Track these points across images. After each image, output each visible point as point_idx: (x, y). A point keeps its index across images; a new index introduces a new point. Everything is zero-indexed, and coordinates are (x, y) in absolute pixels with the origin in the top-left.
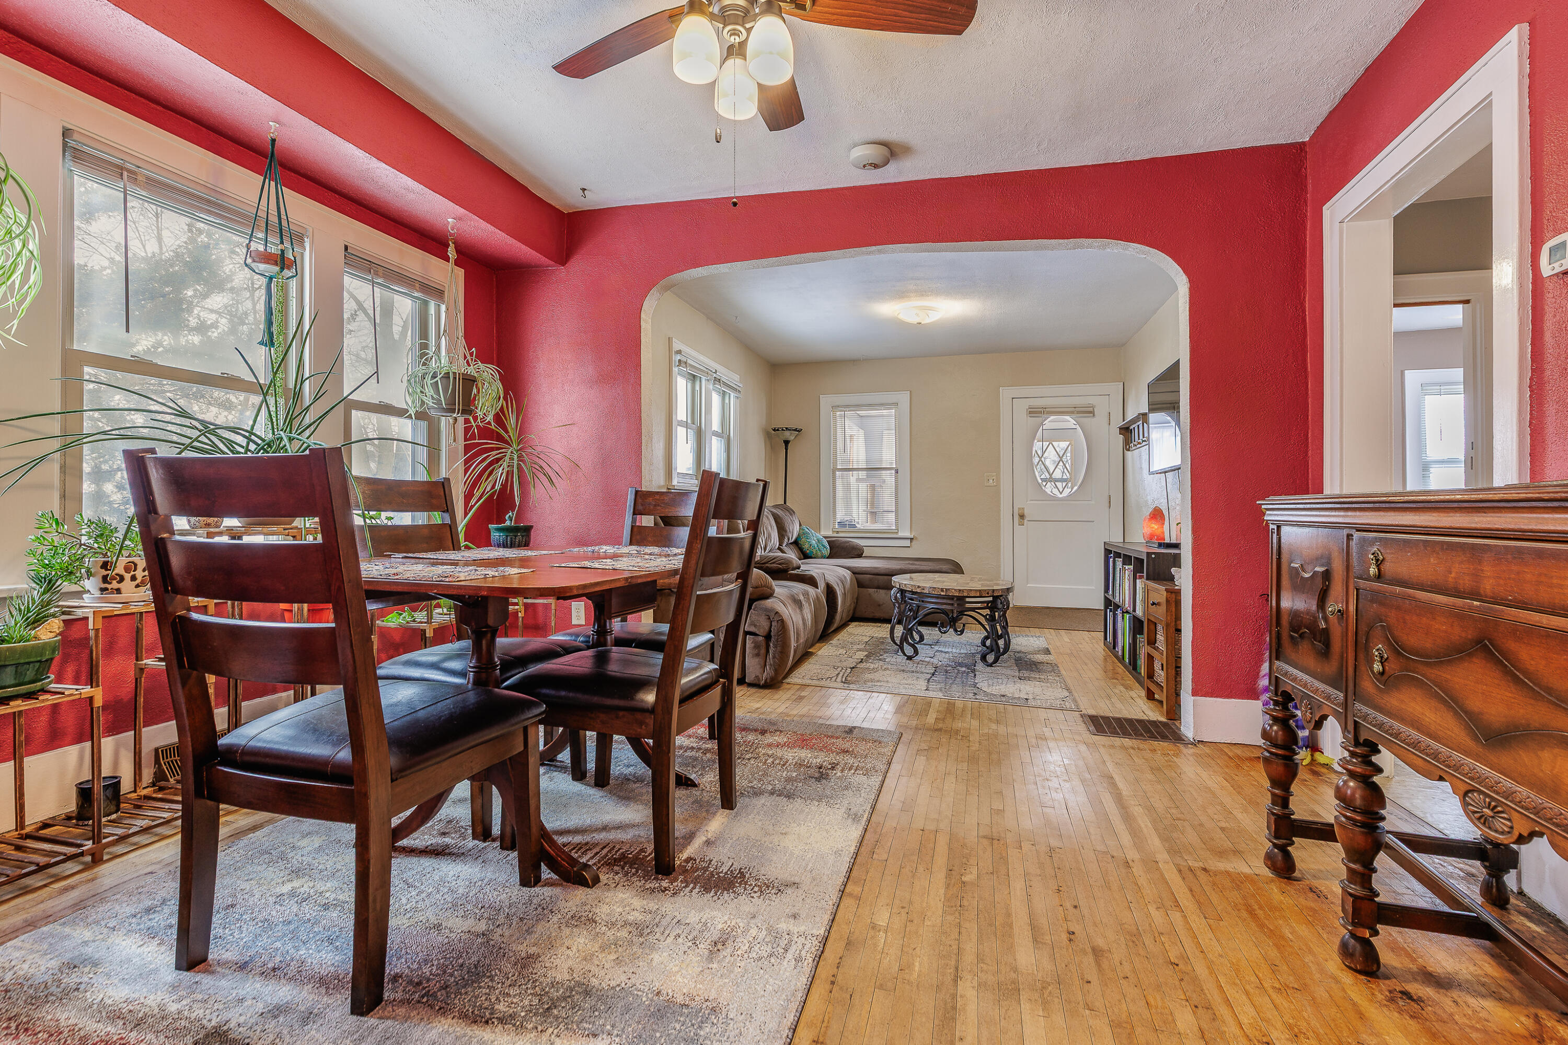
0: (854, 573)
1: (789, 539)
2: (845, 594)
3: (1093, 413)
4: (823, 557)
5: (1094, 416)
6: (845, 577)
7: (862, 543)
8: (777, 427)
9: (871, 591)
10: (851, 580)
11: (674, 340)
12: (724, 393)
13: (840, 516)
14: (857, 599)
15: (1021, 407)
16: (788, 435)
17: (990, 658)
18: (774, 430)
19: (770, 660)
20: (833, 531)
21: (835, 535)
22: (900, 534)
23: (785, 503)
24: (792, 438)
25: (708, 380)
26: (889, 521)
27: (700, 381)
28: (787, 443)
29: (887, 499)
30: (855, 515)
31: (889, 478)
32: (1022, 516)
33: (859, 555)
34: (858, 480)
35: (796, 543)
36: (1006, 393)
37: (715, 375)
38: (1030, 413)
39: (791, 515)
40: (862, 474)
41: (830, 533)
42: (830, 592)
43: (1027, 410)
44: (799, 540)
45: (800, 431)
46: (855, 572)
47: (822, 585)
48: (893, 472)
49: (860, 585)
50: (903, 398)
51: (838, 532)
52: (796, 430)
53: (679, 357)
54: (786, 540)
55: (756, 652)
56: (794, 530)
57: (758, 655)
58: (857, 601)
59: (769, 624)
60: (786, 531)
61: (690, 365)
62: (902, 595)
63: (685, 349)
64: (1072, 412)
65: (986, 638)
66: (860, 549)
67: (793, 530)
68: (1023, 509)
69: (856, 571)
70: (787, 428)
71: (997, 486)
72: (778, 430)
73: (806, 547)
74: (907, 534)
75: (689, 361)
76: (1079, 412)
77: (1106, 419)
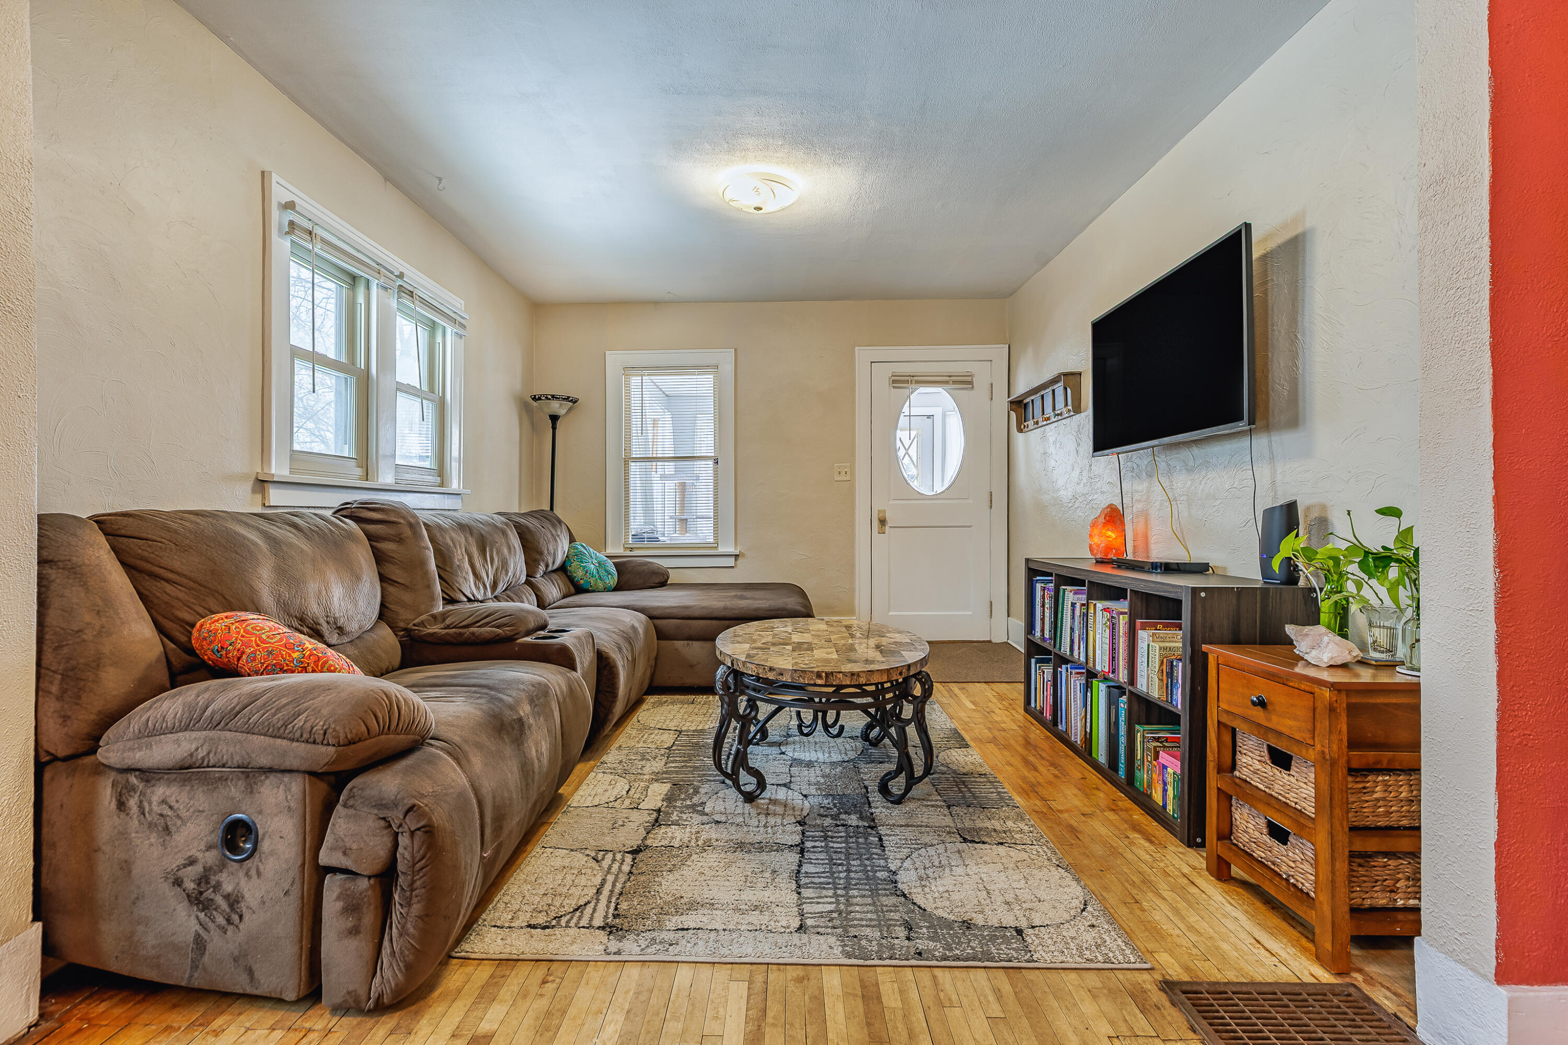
0: (651, 618)
1: (547, 566)
2: (634, 660)
3: (971, 383)
4: (607, 590)
5: (973, 387)
6: (633, 627)
7: (664, 563)
8: (537, 392)
9: (679, 644)
10: (646, 631)
11: (275, 178)
12: (433, 326)
13: (637, 524)
14: (656, 659)
15: (883, 373)
16: (556, 407)
17: (897, 786)
18: (535, 398)
19: (394, 941)
20: (626, 548)
21: (628, 553)
22: (722, 550)
23: (552, 509)
24: (562, 412)
25: (386, 289)
26: (704, 532)
27: (368, 287)
28: (554, 418)
29: (704, 503)
30: (659, 525)
31: (706, 470)
32: (883, 522)
33: (660, 581)
34: (663, 477)
35: (563, 569)
36: (863, 355)
37: (399, 282)
38: (894, 382)
39: (554, 526)
40: (670, 468)
41: (620, 551)
42: (604, 665)
43: (890, 378)
44: (568, 565)
45: (575, 401)
46: (653, 616)
47: (585, 660)
48: (711, 463)
49: (661, 635)
50: (726, 359)
51: (631, 549)
52: (567, 399)
53: (290, 216)
54: (542, 568)
55: (350, 923)
56: (560, 549)
57: (354, 931)
58: (657, 662)
59: (387, 841)
60: (541, 553)
61: (323, 240)
62: (735, 678)
63: (305, 203)
64: (947, 382)
65: (870, 727)
66: (663, 574)
67: (555, 551)
68: (885, 511)
69: (655, 613)
70: (553, 396)
71: (851, 482)
72: (540, 399)
73: (579, 574)
74: (731, 550)
75: (318, 231)
76: (954, 382)
77: (988, 392)
